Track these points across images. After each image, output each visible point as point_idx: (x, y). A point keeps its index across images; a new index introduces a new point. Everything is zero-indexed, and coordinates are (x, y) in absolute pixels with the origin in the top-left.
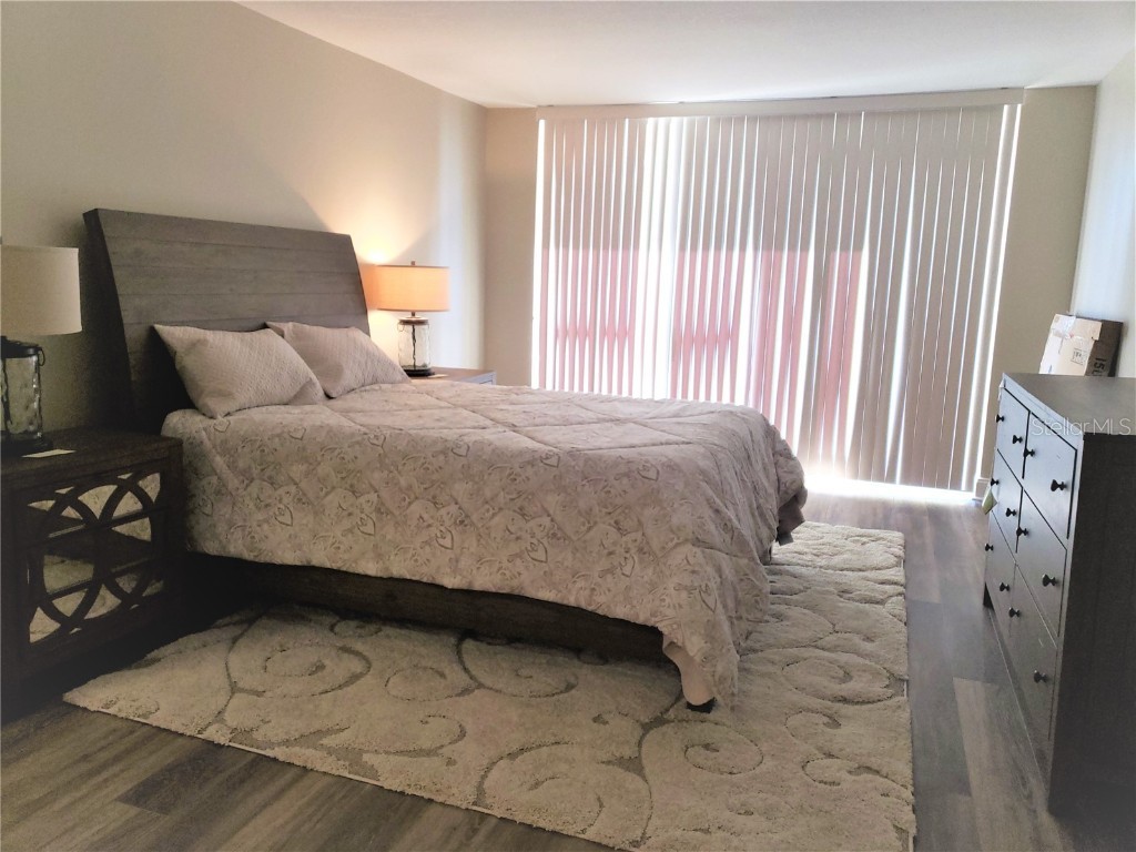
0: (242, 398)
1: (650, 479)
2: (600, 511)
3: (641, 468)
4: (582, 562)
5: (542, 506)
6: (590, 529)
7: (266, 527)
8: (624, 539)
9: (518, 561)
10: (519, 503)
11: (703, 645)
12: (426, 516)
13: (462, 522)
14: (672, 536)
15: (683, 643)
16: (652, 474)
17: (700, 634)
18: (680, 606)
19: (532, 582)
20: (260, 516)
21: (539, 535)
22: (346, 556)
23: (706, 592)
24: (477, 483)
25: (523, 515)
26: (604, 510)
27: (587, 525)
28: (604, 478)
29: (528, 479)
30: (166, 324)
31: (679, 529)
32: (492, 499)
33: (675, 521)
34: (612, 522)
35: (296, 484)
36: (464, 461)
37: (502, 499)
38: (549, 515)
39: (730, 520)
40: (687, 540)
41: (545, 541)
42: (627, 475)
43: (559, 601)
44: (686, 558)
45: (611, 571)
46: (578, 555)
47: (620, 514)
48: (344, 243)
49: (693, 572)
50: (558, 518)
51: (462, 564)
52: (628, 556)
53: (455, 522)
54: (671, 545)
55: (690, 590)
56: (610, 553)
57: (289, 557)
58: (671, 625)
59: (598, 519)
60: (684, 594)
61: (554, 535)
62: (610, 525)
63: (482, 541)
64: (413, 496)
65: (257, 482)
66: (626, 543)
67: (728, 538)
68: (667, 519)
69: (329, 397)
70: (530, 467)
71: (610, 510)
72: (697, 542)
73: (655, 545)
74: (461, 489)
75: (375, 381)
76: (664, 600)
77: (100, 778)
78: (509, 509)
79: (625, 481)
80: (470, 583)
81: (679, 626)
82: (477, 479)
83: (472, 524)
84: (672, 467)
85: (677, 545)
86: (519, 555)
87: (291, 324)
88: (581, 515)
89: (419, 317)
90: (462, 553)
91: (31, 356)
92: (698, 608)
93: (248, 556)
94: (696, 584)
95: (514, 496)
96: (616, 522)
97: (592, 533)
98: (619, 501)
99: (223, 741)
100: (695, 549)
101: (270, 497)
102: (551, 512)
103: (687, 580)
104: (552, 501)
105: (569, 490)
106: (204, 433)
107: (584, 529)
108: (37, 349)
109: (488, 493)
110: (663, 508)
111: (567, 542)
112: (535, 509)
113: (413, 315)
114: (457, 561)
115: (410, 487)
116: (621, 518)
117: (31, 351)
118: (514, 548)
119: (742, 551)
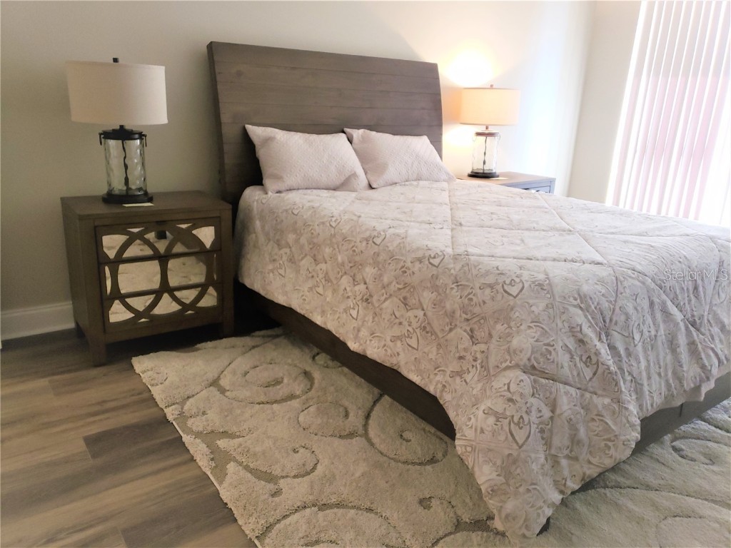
0: (290, 181)
1: (511, 295)
2: (460, 316)
3: (508, 282)
4: (443, 357)
5: (419, 300)
6: (451, 330)
7: (271, 275)
8: (475, 348)
9: (399, 343)
10: (404, 293)
11: (494, 475)
12: (348, 289)
13: (367, 300)
14: (508, 357)
15: (473, 468)
16: (514, 291)
17: (495, 464)
18: (482, 431)
19: (406, 363)
20: (271, 267)
21: (415, 325)
22: (308, 307)
23: (518, 424)
24: (380, 269)
25: (406, 304)
26: (464, 316)
27: (450, 326)
28: (471, 285)
29: (414, 273)
30: (253, 124)
31: (515, 352)
32: (388, 285)
33: (515, 342)
34: (468, 329)
35: (290, 247)
36: (376, 249)
37: (394, 286)
38: (423, 310)
39: (597, 353)
40: (517, 366)
41: (418, 331)
42: (491, 286)
43: (423, 386)
44: (509, 384)
45: (459, 374)
46: (441, 351)
47: (475, 323)
48: (432, 70)
49: (510, 400)
50: (429, 314)
51: (361, 334)
52: (474, 364)
53: (362, 299)
54: (504, 365)
55: (499, 417)
56: (461, 358)
57: (280, 299)
58: (466, 446)
59: (458, 323)
60: (491, 420)
61: (425, 328)
62: (465, 331)
63: (376, 319)
64: (343, 272)
65: (272, 242)
66: (476, 351)
67: (588, 373)
68: (509, 339)
69: (371, 187)
70: (418, 262)
71: (468, 317)
72: (531, 370)
73: (492, 361)
74: (369, 272)
75: (419, 179)
76: (470, 419)
77: (92, 419)
78: (396, 297)
79: (488, 291)
80: (364, 350)
81: (474, 449)
82: (380, 266)
83: (372, 304)
84: (543, 287)
85: (508, 368)
86: (399, 338)
87: (361, 131)
88: (447, 315)
89: (491, 130)
90: (363, 325)
91: (136, 139)
92: (502, 438)
93: (262, 293)
94: (508, 413)
95: (401, 286)
96: (472, 330)
97: (452, 334)
98: (477, 310)
99: (170, 418)
100: (524, 377)
101: (276, 254)
102: (425, 307)
103: (499, 406)
104: (427, 297)
105: (440, 290)
106: (255, 203)
107: (447, 328)
108: (141, 136)
109: (386, 280)
110: (510, 327)
111: (433, 337)
112: (414, 300)
113: (487, 128)
114: (359, 331)
115: (343, 264)
116: (476, 327)
117: (137, 136)
118: (397, 331)
119: (604, 389)
